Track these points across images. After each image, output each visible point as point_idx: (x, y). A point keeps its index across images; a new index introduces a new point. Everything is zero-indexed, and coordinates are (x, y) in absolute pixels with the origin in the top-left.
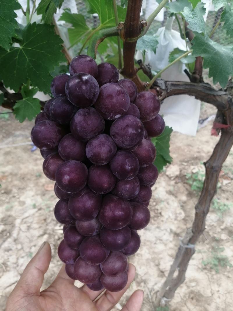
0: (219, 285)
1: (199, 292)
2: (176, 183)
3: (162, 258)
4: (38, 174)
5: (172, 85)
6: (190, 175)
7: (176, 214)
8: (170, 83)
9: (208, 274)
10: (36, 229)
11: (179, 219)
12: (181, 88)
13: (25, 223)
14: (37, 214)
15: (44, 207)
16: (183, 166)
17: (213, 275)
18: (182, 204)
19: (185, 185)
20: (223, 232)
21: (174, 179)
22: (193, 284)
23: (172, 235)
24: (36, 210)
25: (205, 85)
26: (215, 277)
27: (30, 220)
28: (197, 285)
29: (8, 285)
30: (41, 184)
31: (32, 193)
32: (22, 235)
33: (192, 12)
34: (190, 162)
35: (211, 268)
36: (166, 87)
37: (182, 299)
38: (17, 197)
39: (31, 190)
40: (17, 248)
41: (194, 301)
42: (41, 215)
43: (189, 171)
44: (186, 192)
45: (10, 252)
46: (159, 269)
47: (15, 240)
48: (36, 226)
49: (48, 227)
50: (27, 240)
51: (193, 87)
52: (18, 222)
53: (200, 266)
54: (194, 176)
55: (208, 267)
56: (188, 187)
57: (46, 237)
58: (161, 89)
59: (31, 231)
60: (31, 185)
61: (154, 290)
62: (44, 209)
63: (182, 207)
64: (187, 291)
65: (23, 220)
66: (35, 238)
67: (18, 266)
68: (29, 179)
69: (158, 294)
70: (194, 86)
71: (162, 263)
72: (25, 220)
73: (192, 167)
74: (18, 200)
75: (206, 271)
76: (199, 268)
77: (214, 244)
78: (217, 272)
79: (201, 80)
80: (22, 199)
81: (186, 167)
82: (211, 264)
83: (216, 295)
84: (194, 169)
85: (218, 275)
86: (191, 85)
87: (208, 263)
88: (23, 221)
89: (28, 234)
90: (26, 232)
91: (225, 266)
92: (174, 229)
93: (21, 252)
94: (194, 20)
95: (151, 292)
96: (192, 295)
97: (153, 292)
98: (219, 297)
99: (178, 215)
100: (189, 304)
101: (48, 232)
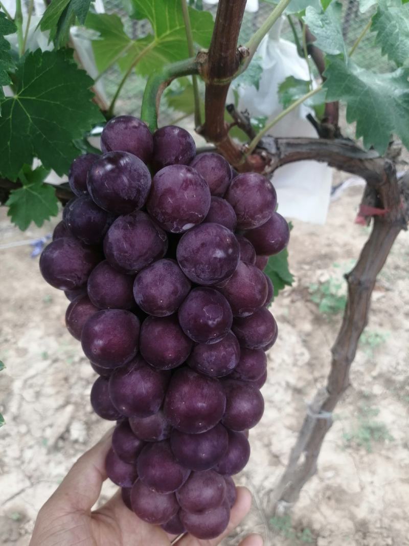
0: (373, 473)
1: (340, 486)
2: (293, 302)
3: (274, 433)
4: (47, 298)
5: (289, 145)
6: (315, 287)
7: (295, 355)
8: (284, 141)
9: (355, 455)
10: (50, 396)
11: (300, 363)
12: (304, 150)
13: (31, 386)
14: (51, 370)
15: (63, 357)
16: (303, 272)
17: (362, 457)
18: (304, 338)
19: (309, 304)
20: (377, 382)
21: (289, 295)
22: (330, 474)
23: (290, 392)
24: (48, 362)
25: (344, 142)
26: (366, 459)
27: (39, 381)
28: (337, 474)
29: (9, 496)
30: (53, 316)
31: (38, 333)
32: (27, 409)
33: (321, 16)
34: (314, 264)
35: (359, 445)
36: (278, 149)
37: (312, 500)
38: (13, 340)
39: (37, 327)
40: (19, 432)
41: (333, 502)
42: (57, 372)
43: (314, 279)
44: (310, 317)
45: (8, 440)
46: (270, 452)
47: (15, 418)
48: (49, 390)
49: (72, 392)
50: (37, 417)
51: (324, 147)
52: (17, 385)
53: (340, 443)
54: (323, 288)
55: (354, 444)
56: (313, 308)
57: (70, 409)
58: (268, 153)
59: (43, 400)
60: (36, 318)
61: (264, 488)
62: (63, 361)
63: (305, 343)
64: (319, 487)
65: (26, 381)
66: (50, 413)
67: (23, 463)
68: (32, 308)
69: (272, 495)
70: (326, 144)
71: (275, 440)
72: (30, 382)
73: (319, 272)
74: (14, 346)
75: (350, 451)
76: (338, 446)
77: (361, 403)
78: (369, 451)
79: (337, 134)
80: (21, 344)
81: (309, 273)
82: (358, 437)
83: (369, 489)
84: (322, 275)
85: (371, 457)
86: (320, 144)
87: (353, 437)
88: (26, 384)
89: (38, 406)
90: (33, 402)
91: (381, 440)
92: (293, 381)
93: (27, 438)
94: (325, 31)
95: (258, 492)
96: (328, 493)
97: (263, 492)
98: (373, 493)
99: (298, 357)
100: (324, 508)
101: (73, 400)
